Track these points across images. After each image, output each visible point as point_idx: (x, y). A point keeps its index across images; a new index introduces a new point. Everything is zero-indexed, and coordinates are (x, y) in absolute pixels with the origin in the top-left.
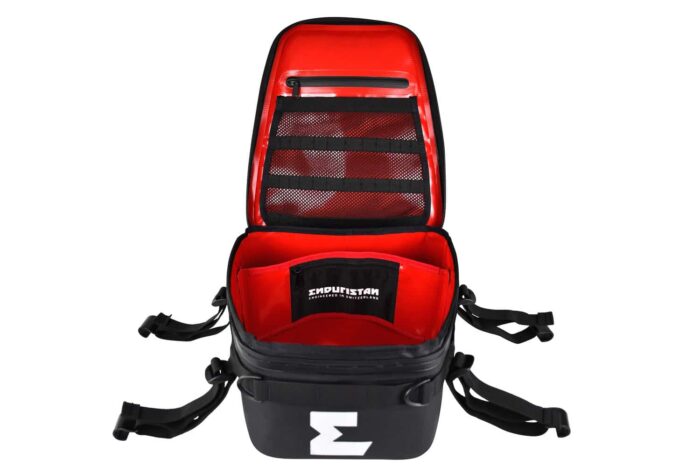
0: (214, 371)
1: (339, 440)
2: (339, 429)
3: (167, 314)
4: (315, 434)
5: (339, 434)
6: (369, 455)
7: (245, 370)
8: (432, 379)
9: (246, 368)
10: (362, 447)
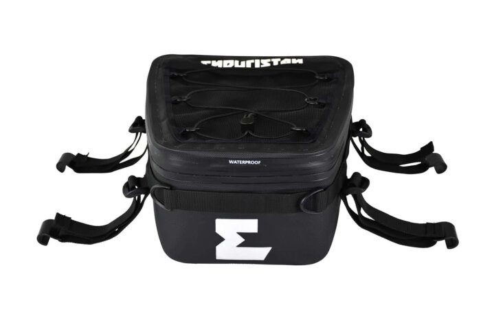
0: (130, 186)
1: (241, 245)
2: (241, 234)
3: (84, 153)
4: (221, 239)
5: (242, 240)
6: (269, 260)
7: (157, 182)
8: (325, 190)
9: (158, 180)
10: (262, 252)
